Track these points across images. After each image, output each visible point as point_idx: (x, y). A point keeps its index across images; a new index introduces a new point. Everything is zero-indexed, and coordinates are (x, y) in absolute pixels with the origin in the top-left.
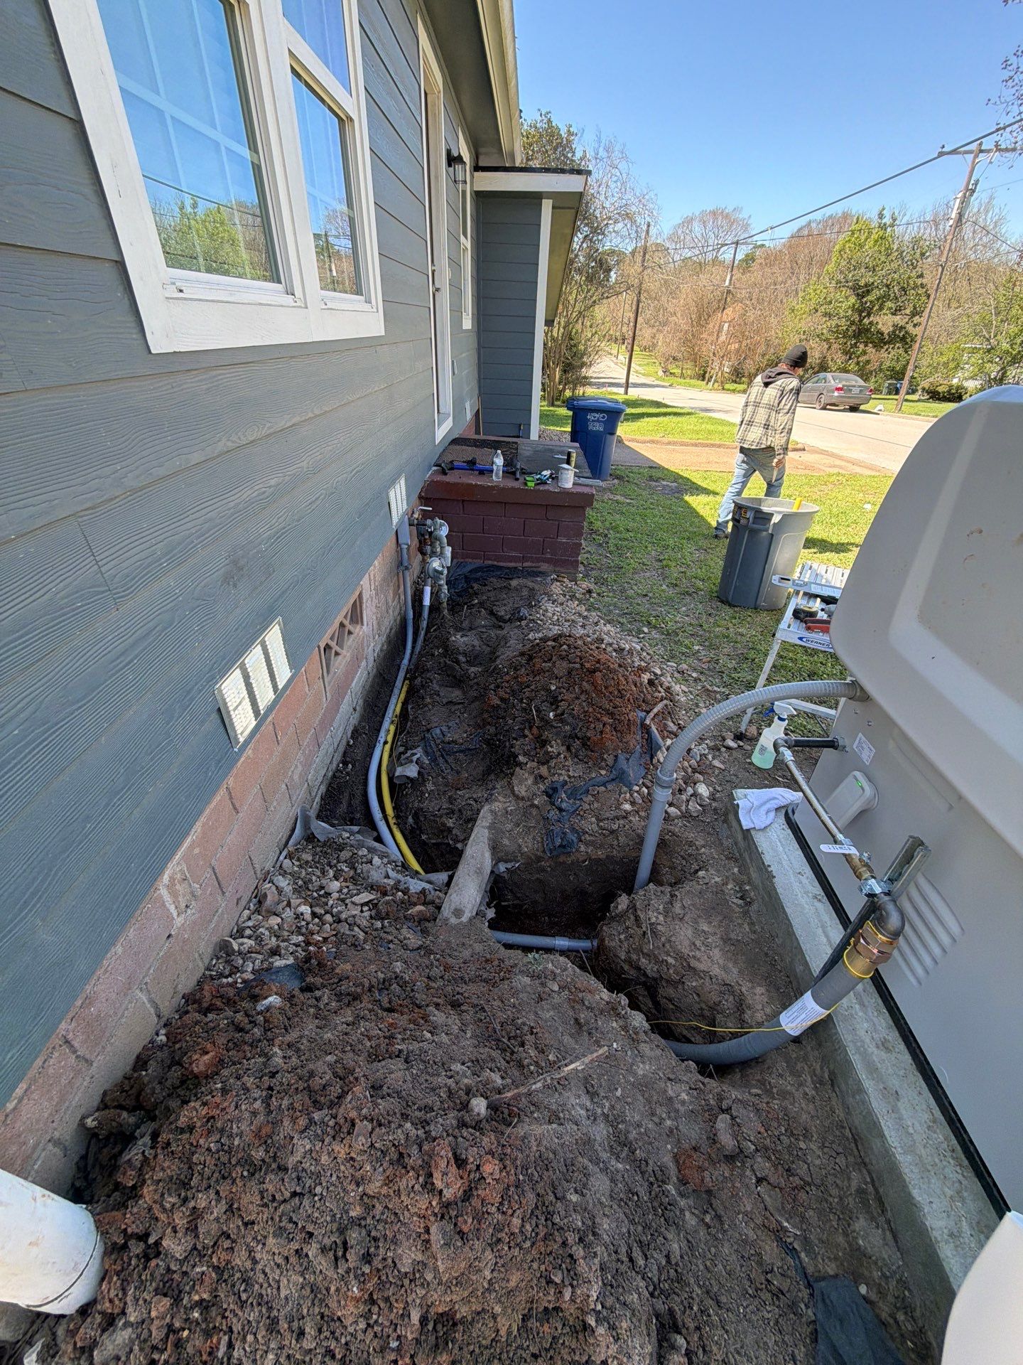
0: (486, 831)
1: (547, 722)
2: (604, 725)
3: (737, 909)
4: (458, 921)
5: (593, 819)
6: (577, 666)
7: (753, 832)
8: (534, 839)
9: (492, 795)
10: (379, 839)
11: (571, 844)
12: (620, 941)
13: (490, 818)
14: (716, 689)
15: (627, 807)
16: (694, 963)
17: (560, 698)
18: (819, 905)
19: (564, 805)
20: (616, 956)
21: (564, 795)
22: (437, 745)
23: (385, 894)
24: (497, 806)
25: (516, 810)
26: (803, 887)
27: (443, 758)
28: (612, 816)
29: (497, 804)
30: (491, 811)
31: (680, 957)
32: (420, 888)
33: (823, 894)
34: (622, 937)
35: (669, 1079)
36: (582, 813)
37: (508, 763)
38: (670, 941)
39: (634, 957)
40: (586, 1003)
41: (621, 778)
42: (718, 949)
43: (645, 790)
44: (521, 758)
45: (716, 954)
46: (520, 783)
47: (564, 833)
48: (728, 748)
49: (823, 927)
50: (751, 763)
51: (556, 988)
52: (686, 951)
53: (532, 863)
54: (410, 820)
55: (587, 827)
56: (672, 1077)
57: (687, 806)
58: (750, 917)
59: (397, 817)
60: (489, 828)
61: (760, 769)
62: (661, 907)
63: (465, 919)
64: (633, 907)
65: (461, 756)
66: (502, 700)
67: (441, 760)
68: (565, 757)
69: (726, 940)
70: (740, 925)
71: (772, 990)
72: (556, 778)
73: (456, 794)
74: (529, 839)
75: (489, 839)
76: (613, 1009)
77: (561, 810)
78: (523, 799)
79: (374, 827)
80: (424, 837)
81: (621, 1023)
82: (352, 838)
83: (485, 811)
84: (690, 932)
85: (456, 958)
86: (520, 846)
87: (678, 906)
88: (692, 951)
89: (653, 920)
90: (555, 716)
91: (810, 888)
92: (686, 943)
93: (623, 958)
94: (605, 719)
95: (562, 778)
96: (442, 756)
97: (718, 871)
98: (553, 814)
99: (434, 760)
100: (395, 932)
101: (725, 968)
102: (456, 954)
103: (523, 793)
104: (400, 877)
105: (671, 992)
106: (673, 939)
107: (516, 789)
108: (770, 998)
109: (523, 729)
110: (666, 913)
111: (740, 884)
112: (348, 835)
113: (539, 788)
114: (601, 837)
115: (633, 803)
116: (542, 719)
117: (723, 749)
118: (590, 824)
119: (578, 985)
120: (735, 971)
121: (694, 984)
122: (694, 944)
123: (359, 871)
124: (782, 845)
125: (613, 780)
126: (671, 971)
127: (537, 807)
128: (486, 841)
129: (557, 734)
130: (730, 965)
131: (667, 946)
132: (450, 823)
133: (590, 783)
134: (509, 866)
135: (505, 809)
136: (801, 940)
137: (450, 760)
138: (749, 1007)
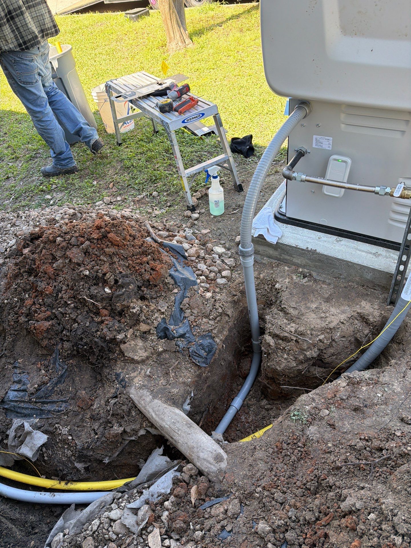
0: (156, 401)
1: (110, 298)
2: (148, 263)
3: (311, 283)
4: (225, 462)
5: (204, 320)
6: (87, 243)
7: (280, 241)
8: (186, 369)
9: (123, 380)
10: (82, 506)
11: (211, 345)
12: (286, 359)
13: (145, 392)
14: (140, 197)
15: (209, 295)
16: (332, 326)
17: (100, 275)
18: (342, 243)
19: (181, 331)
20: (291, 368)
21: (172, 327)
22: (30, 402)
23: (158, 518)
24: (138, 381)
25: (152, 369)
26: (328, 242)
27: (47, 403)
28: (211, 308)
29: (136, 380)
30: (140, 388)
31: (323, 330)
32: (170, 482)
33: (337, 237)
34: (285, 356)
35: (404, 377)
36: (195, 324)
37: (110, 350)
38: (312, 329)
39: (301, 357)
40: (344, 398)
41: (187, 284)
42: (331, 308)
43: (203, 277)
44: (120, 337)
45: (333, 310)
46: (134, 351)
47: (201, 345)
48: (197, 219)
49: (357, 249)
50: (215, 217)
51: (327, 412)
52: (324, 325)
53: (198, 383)
54: (80, 466)
55: (208, 327)
56: (402, 375)
57: (226, 264)
58: (319, 280)
59: (62, 478)
60: (154, 397)
61: (221, 216)
62: (285, 321)
63: (225, 456)
64: (275, 336)
65: (61, 386)
66: (47, 319)
67: (47, 407)
68: (146, 306)
69: (328, 300)
70: (321, 288)
71: (366, 297)
72: (156, 323)
73: (93, 410)
74: (186, 373)
75: (166, 402)
76: (353, 383)
77: (182, 336)
78: (148, 358)
79: (64, 507)
80: (106, 461)
81: (363, 384)
82: (67, 531)
83: (133, 393)
84: (313, 315)
85: (263, 475)
86: (184, 383)
87: (291, 311)
88: (325, 321)
89: (293, 330)
90: (111, 288)
91: (330, 239)
92: (319, 321)
93: (295, 365)
94: (145, 259)
95: (159, 319)
96: (43, 403)
97: (282, 277)
98: (182, 343)
99: (41, 412)
100: (211, 521)
101: (343, 312)
102: (259, 474)
103: (145, 354)
104: (143, 498)
105: (331, 351)
106: (312, 327)
107: (136, 358)
108: (370, 301)
109: (93, 320)
110: (291, 319)
111: (295, 272)
112: (62, 534)
113: (152, 341)
114: (219, 324)
115: (208, 290)
116: (102, 300)
117: (196, 222)
118: (206, 324)
119: (330, 396)
120: (346, 308)
121: (338, 335)
122: (322, 318)
123: (114, 537)
124: (296, 234)
125: (185, 289)
126: (325, 342)
127: (165, 351)
128: (166, 406)
129: (129, 297)
130: (343, 308)
131: (314, 332)
132: (117, 429)
133: (177, 304)
134: (188, 401)
135: (146, 376)
136: (360, 263)
137: (55, 398)
138: (368, 315)
